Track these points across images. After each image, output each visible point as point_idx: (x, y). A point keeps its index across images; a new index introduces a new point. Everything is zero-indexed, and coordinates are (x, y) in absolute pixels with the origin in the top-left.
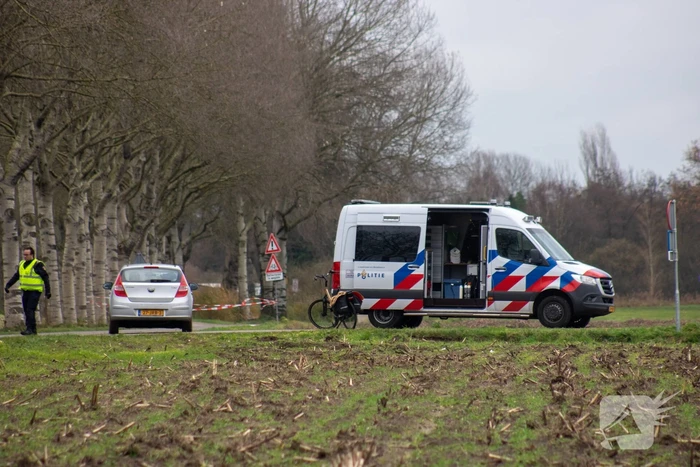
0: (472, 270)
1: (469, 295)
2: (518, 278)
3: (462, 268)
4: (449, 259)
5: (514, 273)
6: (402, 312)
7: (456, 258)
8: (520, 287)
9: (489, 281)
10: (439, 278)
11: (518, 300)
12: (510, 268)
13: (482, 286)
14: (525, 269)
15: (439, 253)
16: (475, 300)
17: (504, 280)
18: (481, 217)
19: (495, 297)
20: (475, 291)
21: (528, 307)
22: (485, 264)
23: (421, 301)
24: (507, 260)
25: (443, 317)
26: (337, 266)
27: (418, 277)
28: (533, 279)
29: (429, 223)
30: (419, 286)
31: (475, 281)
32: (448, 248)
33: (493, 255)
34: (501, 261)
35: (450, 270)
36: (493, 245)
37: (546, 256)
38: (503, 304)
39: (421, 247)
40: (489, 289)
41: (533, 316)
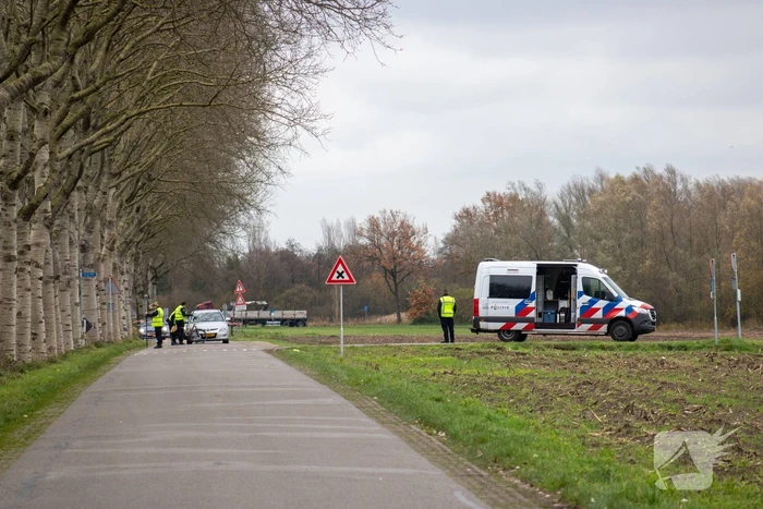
0: (563, 304)
1: (564, 320)
2: (598, 309)
3: (554, 304)
4: (546, 297)
5: (595, 306)
6: (520, 331)
7: (550, 297)
8: (599, 315)
9: (578, 311)
10: (541, 309)
11: (598, 323)
12: (592, 302)
13: (573, 314)
14: (602, 304)
15: (541, 293)
16: (568, 324)
17: (588, 311)
18: (572, 270)
19: (582, 321)
20: (568, 318)
21: (604, 328)
22: (575, 300)
23: (533, 325)
24: (590, 298)
25: (545, 335)
26: (477, 302)
27: (531, 309)
28: (607, 310)
29: (538, 274)
30: (532, 314)
31: (568, 311)
32: (546, 290)
33: (580, 294)
34: (586, 298)
35: (547, 303)
36: (580, 288)
37: (616, 295)
38: (585, 327)
39: (533, 289)
40: (578, 316)
41: (606, 334)
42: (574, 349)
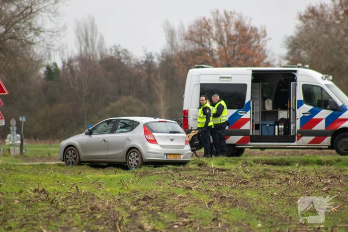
0: (283, 114)
1: (282, 133)
2: (319, 120)
3: (274, 113)
4: (264, 107)
5: (317, 117)
6: (234, 145)
7: (269, 106)
8: (321, 126)
9: (298, 122)
10: (258, 120)
11: (320, 135)
12: (313, 112)
13: (292, 126)
14: (324, 114)
15: (258, 102)
16: (287, 137)
17: (309, 122)
18: (290, 77)
19: (302, 134)
20: (287, 130)
21: (327, 141)
22: (294, 110)
23: (248, 137)
24: (311, 107)
25: (262, 149)
26: (186, 113)
27: (246, 120)
28: (330, 121)
29: (253, 81)
30: (247, 126)
31: (287, 122)
32: (264, 99)
33: (300, 103)
34: (306, 108)
35: (265, 114)
36: (300, 96)
37: (340, 104)
38: (306, 140)
39: (248, 98)
40: (298, 128)
41: (330, 148)
42: (288, 164)
